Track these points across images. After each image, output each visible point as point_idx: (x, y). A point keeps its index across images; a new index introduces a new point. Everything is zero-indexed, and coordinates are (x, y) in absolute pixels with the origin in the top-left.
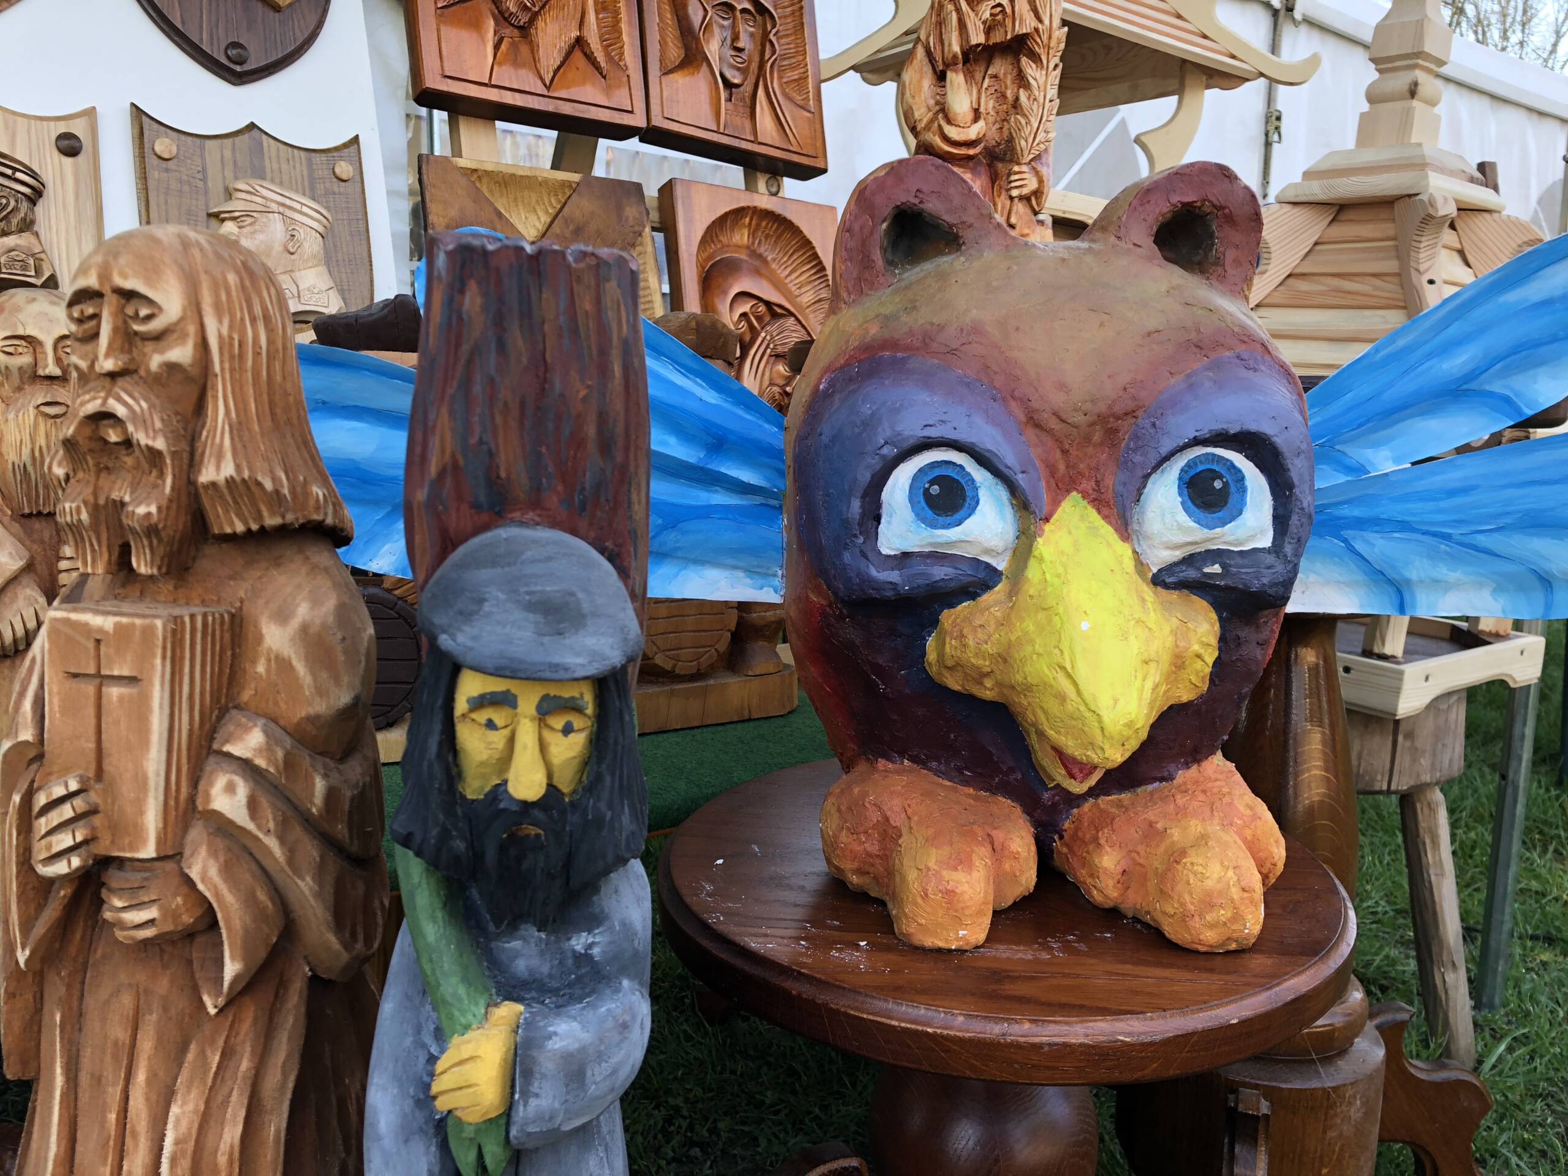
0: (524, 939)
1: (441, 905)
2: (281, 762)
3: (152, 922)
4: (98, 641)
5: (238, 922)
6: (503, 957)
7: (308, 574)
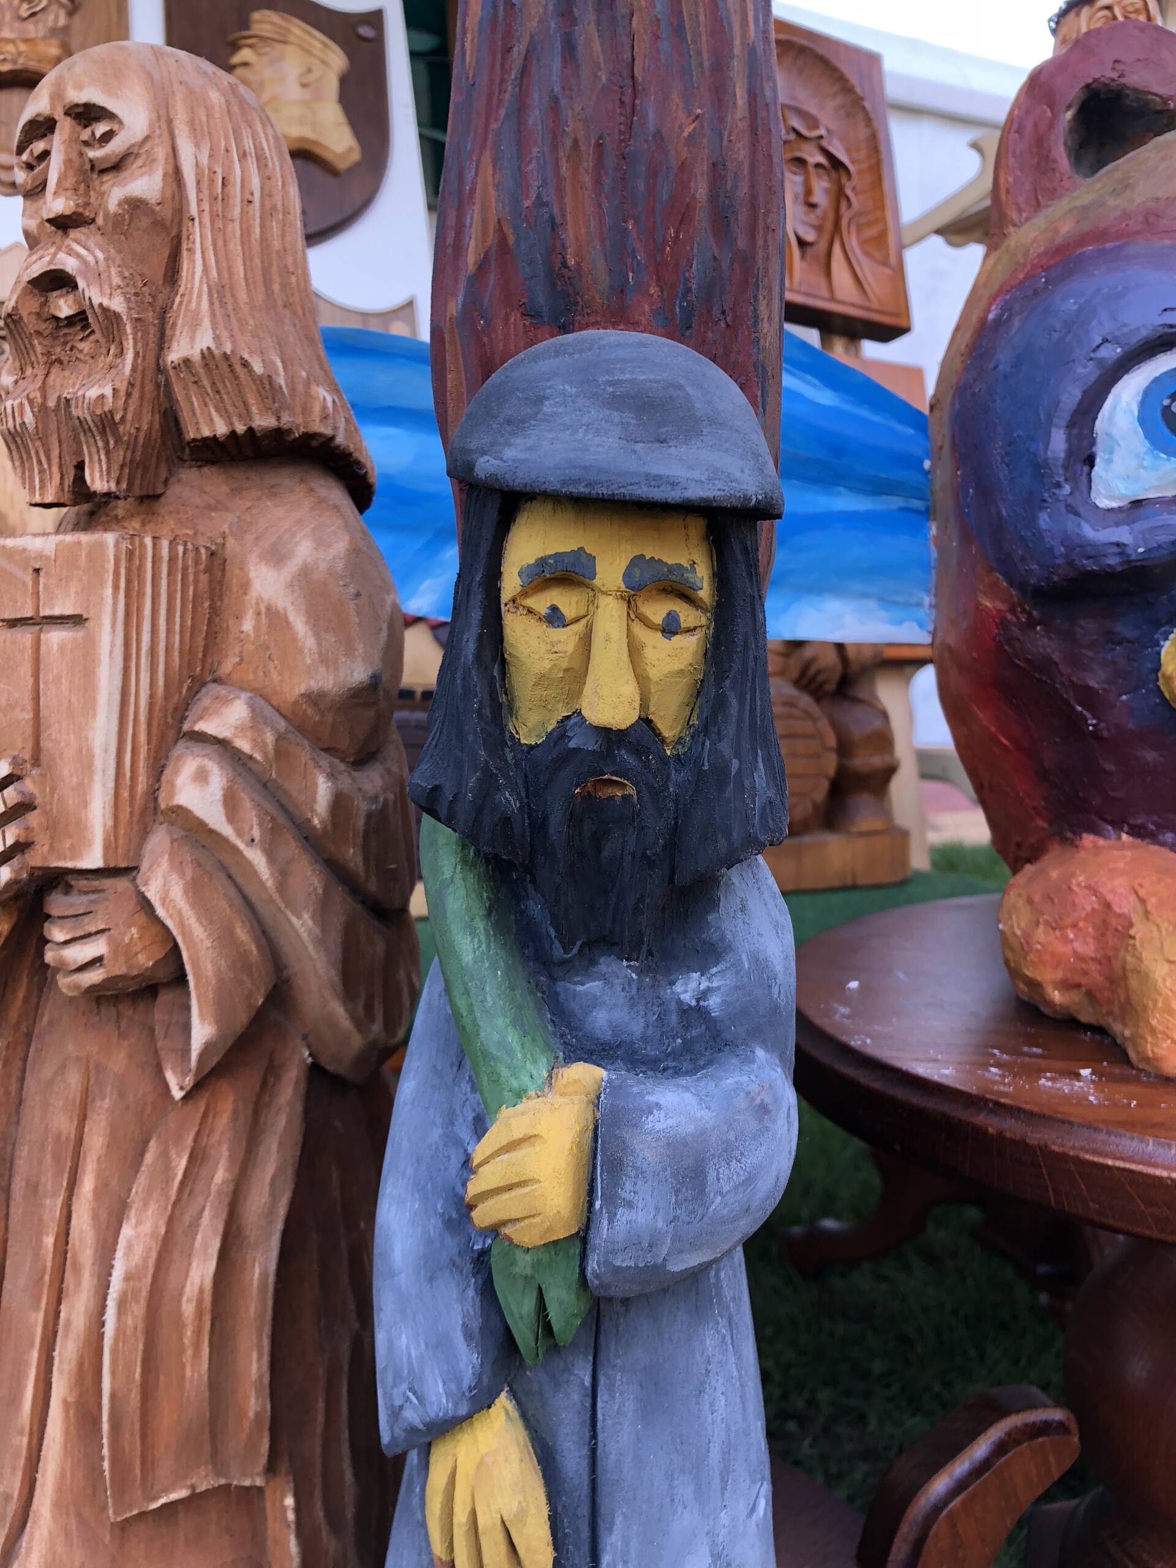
0: (604, 977)
1: (483, 912)
2: (270, 747)
3: (97, 961)
4: (37, 571)
5: (209, 967)
6: (574, 1006)
7: (312, 509)
